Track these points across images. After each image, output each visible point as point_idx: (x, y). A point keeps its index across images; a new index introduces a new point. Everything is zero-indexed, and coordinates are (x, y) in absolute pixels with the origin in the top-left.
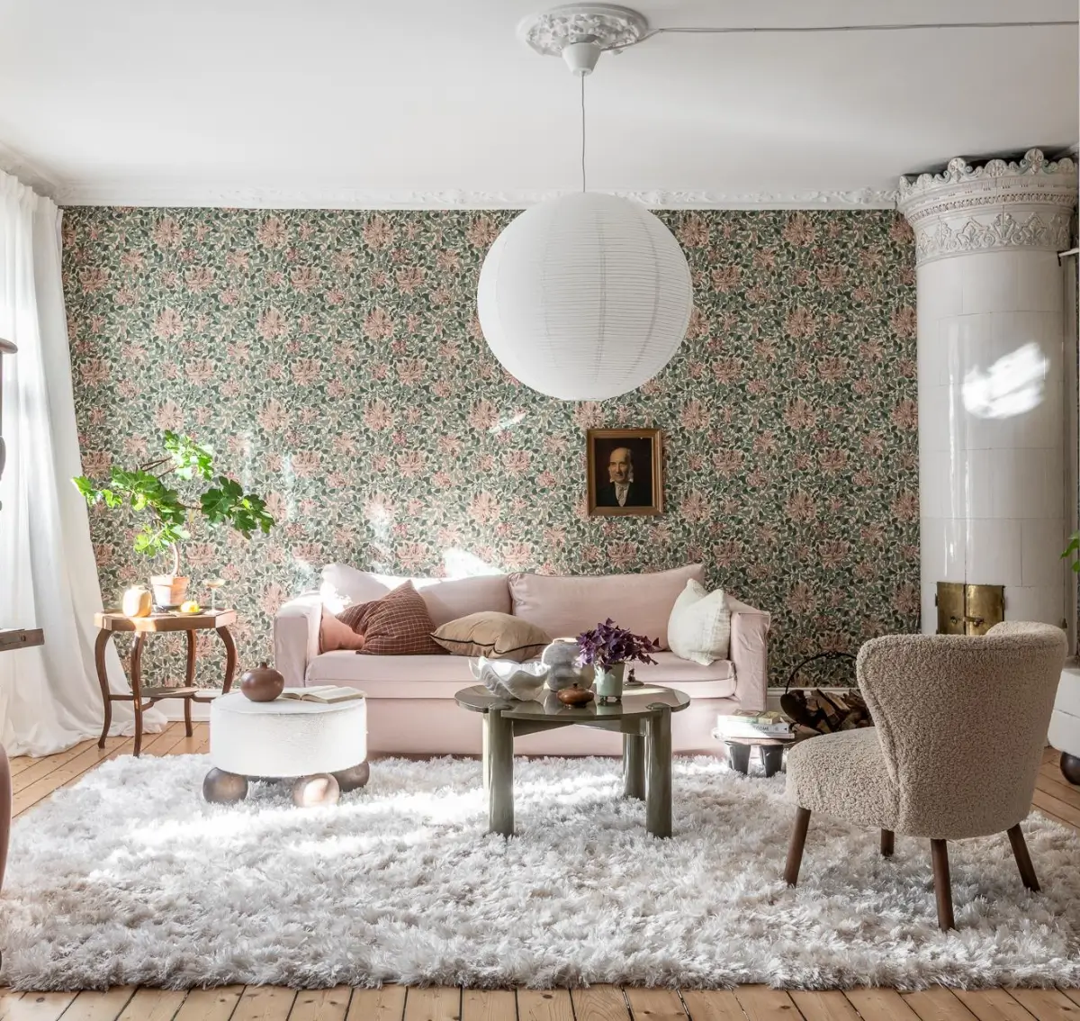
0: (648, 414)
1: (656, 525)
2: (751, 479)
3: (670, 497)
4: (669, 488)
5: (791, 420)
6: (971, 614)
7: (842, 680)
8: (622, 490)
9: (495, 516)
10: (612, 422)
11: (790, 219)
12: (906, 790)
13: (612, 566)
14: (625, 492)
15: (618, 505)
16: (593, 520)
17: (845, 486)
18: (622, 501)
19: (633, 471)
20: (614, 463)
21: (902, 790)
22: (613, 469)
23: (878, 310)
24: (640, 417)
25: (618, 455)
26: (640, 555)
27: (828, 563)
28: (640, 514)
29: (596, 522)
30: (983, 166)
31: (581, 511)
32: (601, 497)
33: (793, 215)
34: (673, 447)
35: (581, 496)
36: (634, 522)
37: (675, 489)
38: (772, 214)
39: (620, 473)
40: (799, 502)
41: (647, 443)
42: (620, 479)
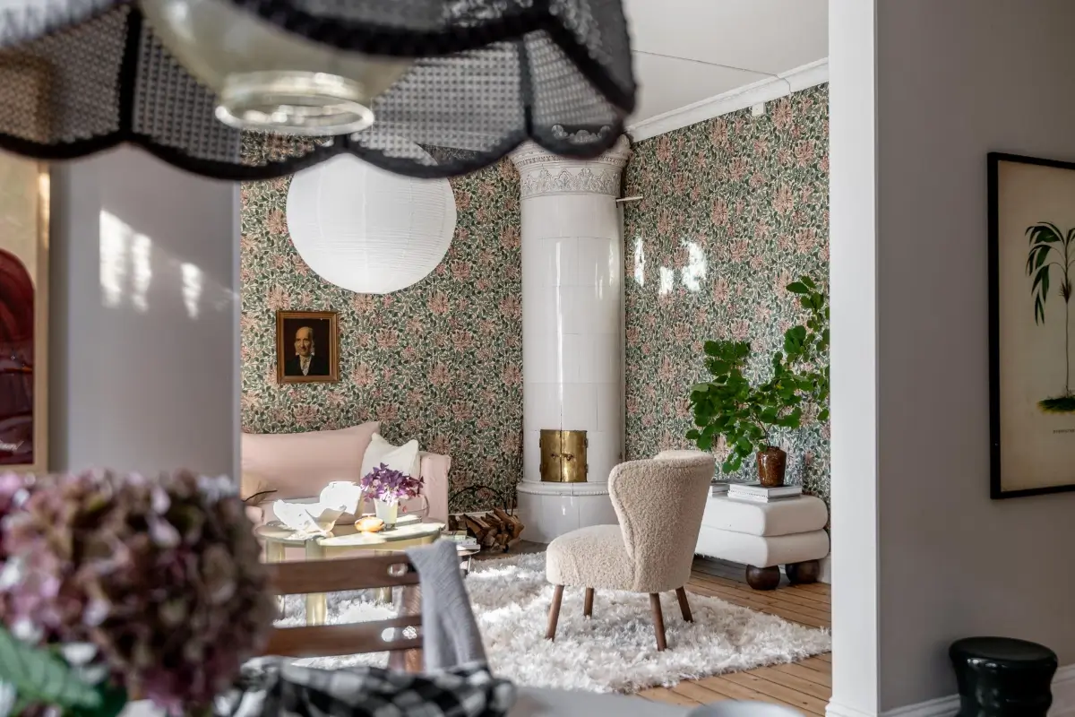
0: (327, 300)
1: (332, 391)
2: (405, 354)
3: (344, 367)
4: (343, 360)
6: (566, 451)
7: (468, 507)
8: (305, 362)
10: (296, 306)
12: (640, 562)
13: (298, 425)
14: (308, 364)
15: (302, 374)
16: (281, 387)
17: (470, 360)
18: (305, 371)
19: (315, 346)
20: (299, 340)
21: (637, 563)
22: (298, 345)
23: (491, 228)
24: (319, 302)
25: (303, 333)
26: (319, 416)
27: (459, 419)
28: (321, 381)
29: (284, 389)
31: (271, 380)
32: (289, 367)
34: (346, 327)
35: (271, 366)
36: (315, 389)
37: (347, 361)
39: (304, 347)
40: (438, 372)
41: (326, 322)
42: (304, 353)
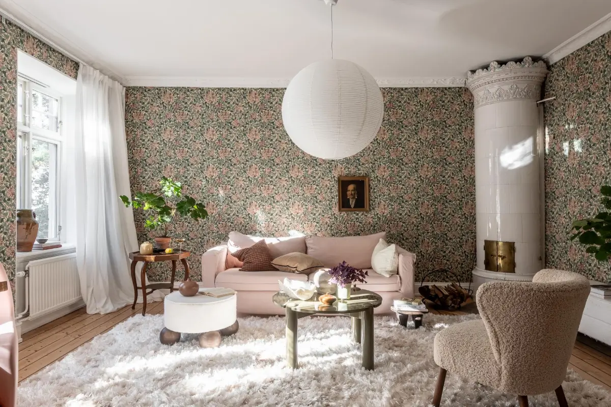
0: (363, 171)
1: (366, 216)
2: (406, 197)
3: (372, 204)
4: (372, 200)
5: (422, 173)
8: (352, 201)
9: (301, 212)
10: (348, 174)
11: (421, 91)
13: (349, 233)
14: (354, 202)
15: (350, 207)
16: (341, 213)
17: (444, 200)
18: (352, 206)
19: (357, 194)
20: (349, 191)
21: (503, 368)
22: (349, 193)
23: (457, 128)
24: (360, 172)
25: (351, 187)
26: (360, 228)
27: (437, 232)
28: (360, 211)
29: (342, 214)
30: (505, 65)
31: (336, 210)
32: (344, 204)
33: (422, 89)
34: (373, 184)
35: (336, 204)
36: (357, 214)
37: (374, 201)
38: (414, 89)
39: (352, 194)
40: (425, 206)
41: (363, 182)
42: (351, 197)
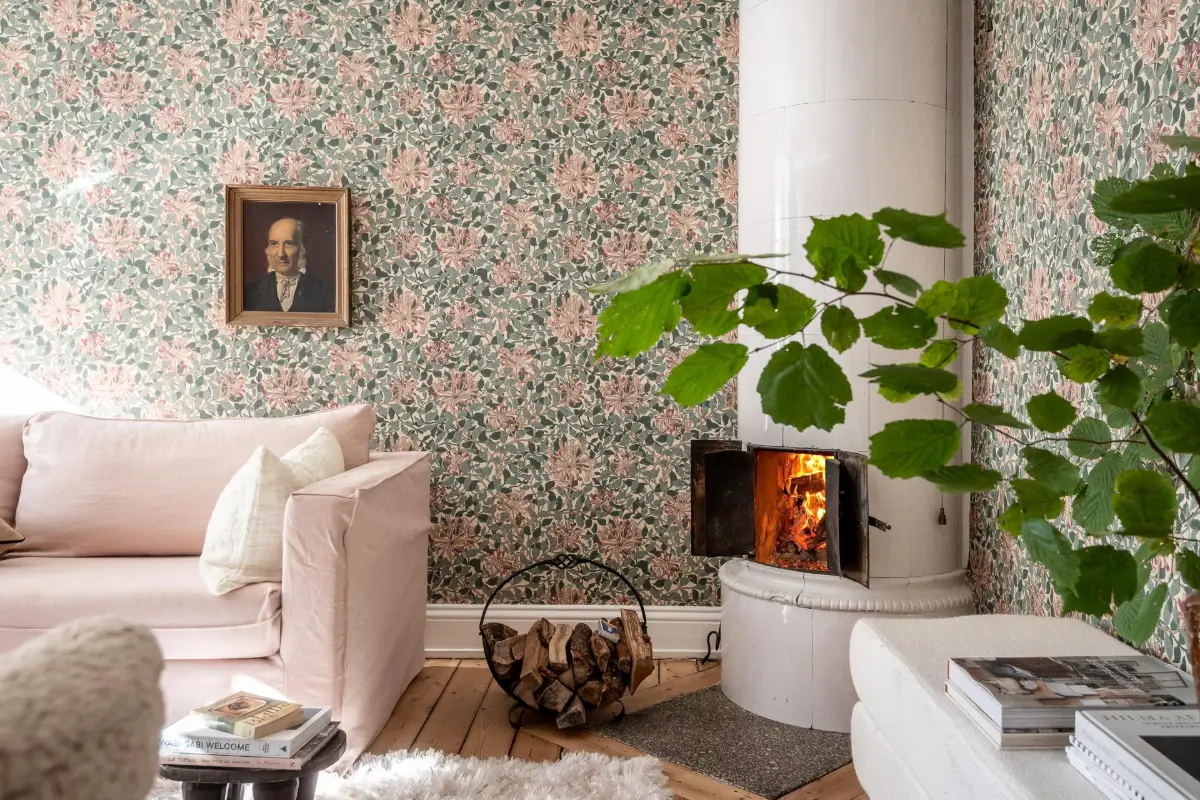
0: (335, 167)
1: (341, 343)
2: (496, 274)
3: (366, 298)
4: (365, 283)
5: (562, 185)
8: (287, 285)
9: (78, 321)
10: (274, 178)
13: (269, 407)
14: (293, 289)
15: (280, 309)
16: (239, 332)
18: (286, 304)
19: (307, 256)
20: (275, 243)
22: (273, 252)
23: (698, 20)
24: (320, 172)
25: (282, 230)
26: (313, 389)
27: (614, 409)
28: (316, 325)
29: (244, 336)
31: (217, 314)
32: (251, 294)
34: (372, 219)
35: (218, 292)
36: (307, 337)
37: (375, 286)
39: (285, 258)
40: (570, 312)
41: (328, 211)
42: (284, 268)
